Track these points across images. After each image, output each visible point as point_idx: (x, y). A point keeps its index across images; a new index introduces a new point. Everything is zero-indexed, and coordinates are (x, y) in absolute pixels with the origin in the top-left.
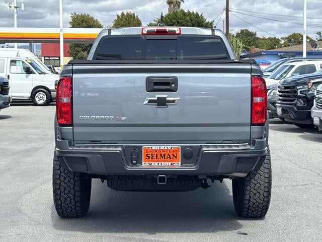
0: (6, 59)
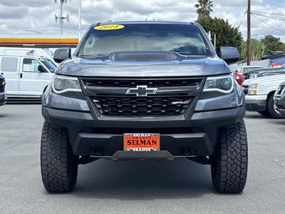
0: (19, 58)
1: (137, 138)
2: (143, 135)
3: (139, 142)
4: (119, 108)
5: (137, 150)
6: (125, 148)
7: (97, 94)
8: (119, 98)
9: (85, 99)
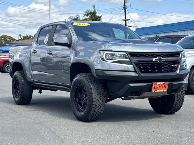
1: (158, 84)
2: (161, 83)
3: (159, 87)
4: (149, 69)
5: (157, 91)
6: (152, 90)
7: (138, 62)
8: (149, 64)
9: (132, 64)
